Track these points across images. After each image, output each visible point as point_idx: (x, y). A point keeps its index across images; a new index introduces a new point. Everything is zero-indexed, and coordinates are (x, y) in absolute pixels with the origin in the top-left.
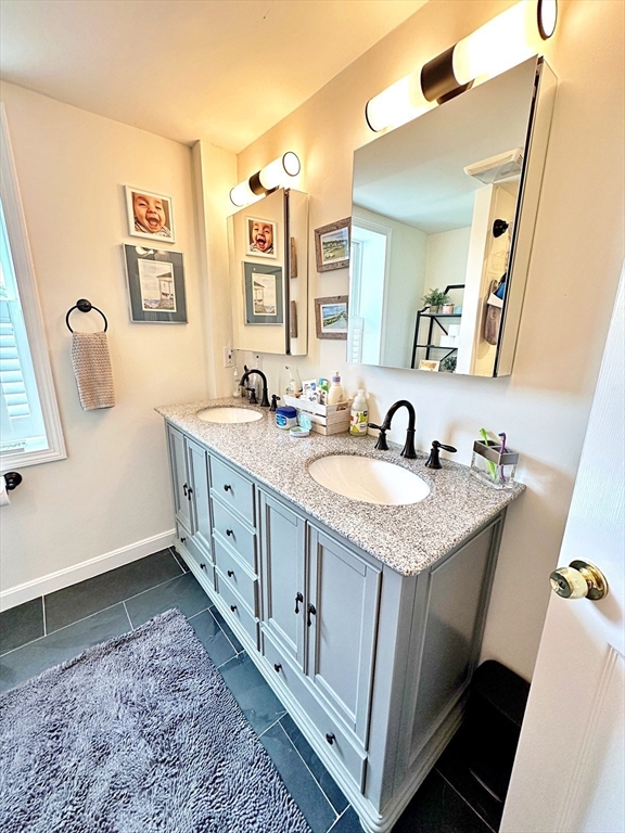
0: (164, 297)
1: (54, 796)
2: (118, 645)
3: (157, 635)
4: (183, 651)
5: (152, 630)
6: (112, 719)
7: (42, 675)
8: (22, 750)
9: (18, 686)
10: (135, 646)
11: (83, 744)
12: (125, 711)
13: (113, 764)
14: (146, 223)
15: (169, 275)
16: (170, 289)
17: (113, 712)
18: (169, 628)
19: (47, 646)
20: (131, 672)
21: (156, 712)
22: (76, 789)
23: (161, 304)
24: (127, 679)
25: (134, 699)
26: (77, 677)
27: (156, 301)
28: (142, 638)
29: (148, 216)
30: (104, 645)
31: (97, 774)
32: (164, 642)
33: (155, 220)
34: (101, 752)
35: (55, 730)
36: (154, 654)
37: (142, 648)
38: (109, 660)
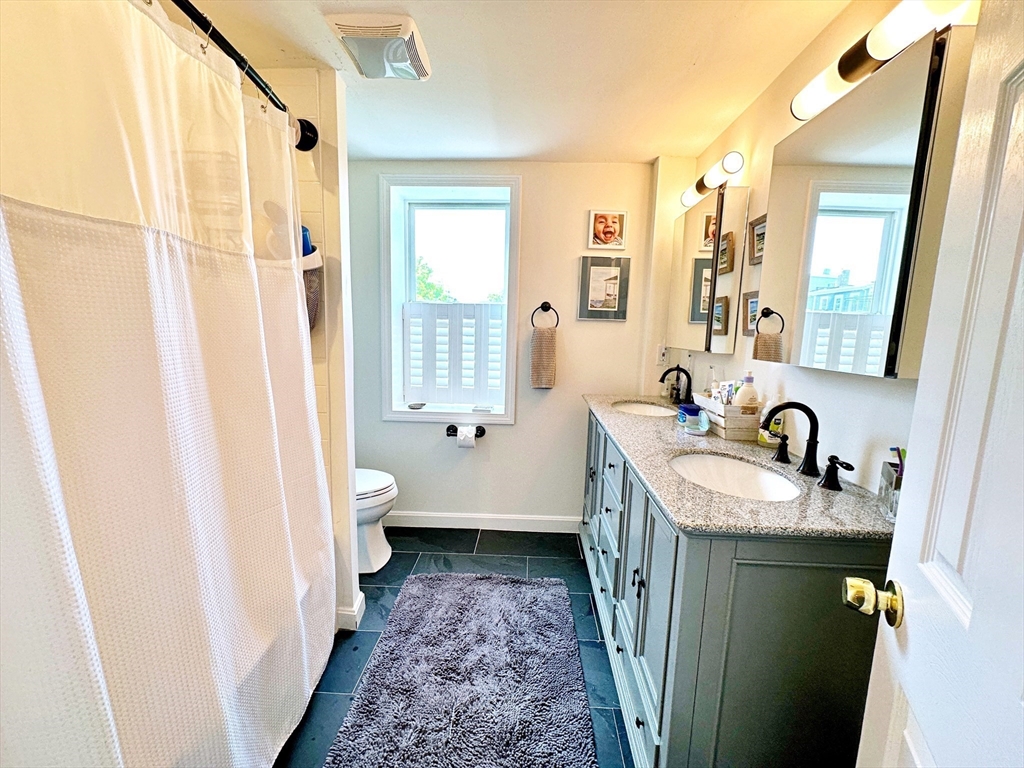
0: (608, 297)
1: (450, 642)
2: (514, 582)
3: (543, 591)
4: (556, 611)
5: (540, 586)
6: (494, 624)
7: (466, 575)
8: (443, 609)
9: (453, 574)
10: (524, 589)
11: (473, 626)
12: (503, 625)
13: (485, 649)
14: (602, 236)
15: (616, 278)
16: (614, 289)
17: (496, 621)
18: (552, 590)
19: (473, 561)
20: (515, 604)
21: (522, 638)
22: (462, 646)
23: (605, 303)
24: (511, 606)
25: (511, 622)
26: (483, 587)
27: (600, 301)
28: (531, 587)
29: (604, 230)
30: (505, 577)
31: (475, 647)
32: (545, 598)
33: (610, 232)
34: (481, 639)
35: (462, 610)
36: (535, 601)
37: (528, 593)
38: (505, 589)
